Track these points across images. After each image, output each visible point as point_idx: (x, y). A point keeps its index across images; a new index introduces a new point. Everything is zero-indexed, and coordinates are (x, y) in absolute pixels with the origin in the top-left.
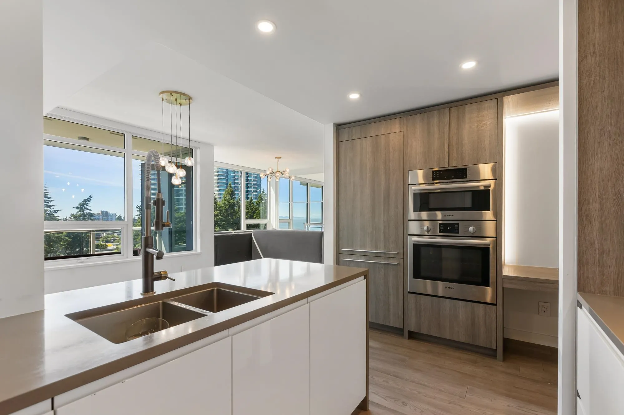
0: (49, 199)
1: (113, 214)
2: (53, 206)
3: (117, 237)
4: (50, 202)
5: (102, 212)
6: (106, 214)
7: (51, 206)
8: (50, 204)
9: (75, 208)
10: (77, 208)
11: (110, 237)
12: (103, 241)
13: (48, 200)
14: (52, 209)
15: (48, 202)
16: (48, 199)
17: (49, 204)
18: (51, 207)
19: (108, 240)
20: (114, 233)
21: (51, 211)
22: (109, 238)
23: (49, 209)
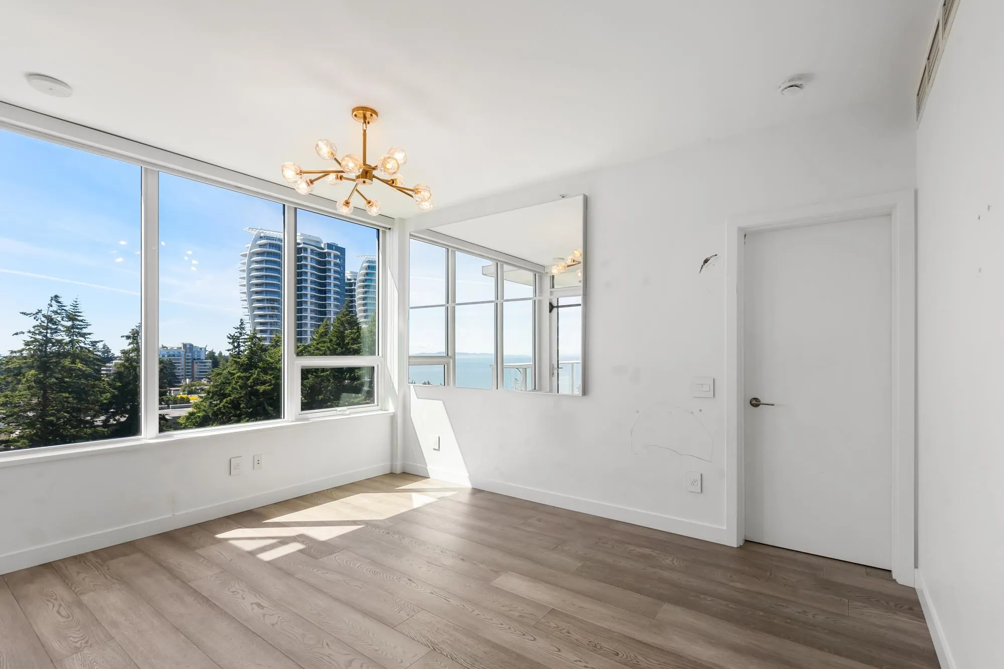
0: (83, 324)
1: (201, 349)
2: (90, 334)
3: (206, 385)
4: (84, 328)
5: (185, 345)
6: (190, 348)
7: (85, 334)
8: (84, 331)
9: (125, 338)
10: (128, 337)
11: (196, 385)
12: (184, 391)
13: (81, 325)
14: (87, 339)
15: (81, 329)
16: (81, 323)
17: (82, 332)
18: (86, 336)
19: (192, 390)
20: (202, 378)
21: (86, 342)
22: (194, 386)
23: (82, 339)
